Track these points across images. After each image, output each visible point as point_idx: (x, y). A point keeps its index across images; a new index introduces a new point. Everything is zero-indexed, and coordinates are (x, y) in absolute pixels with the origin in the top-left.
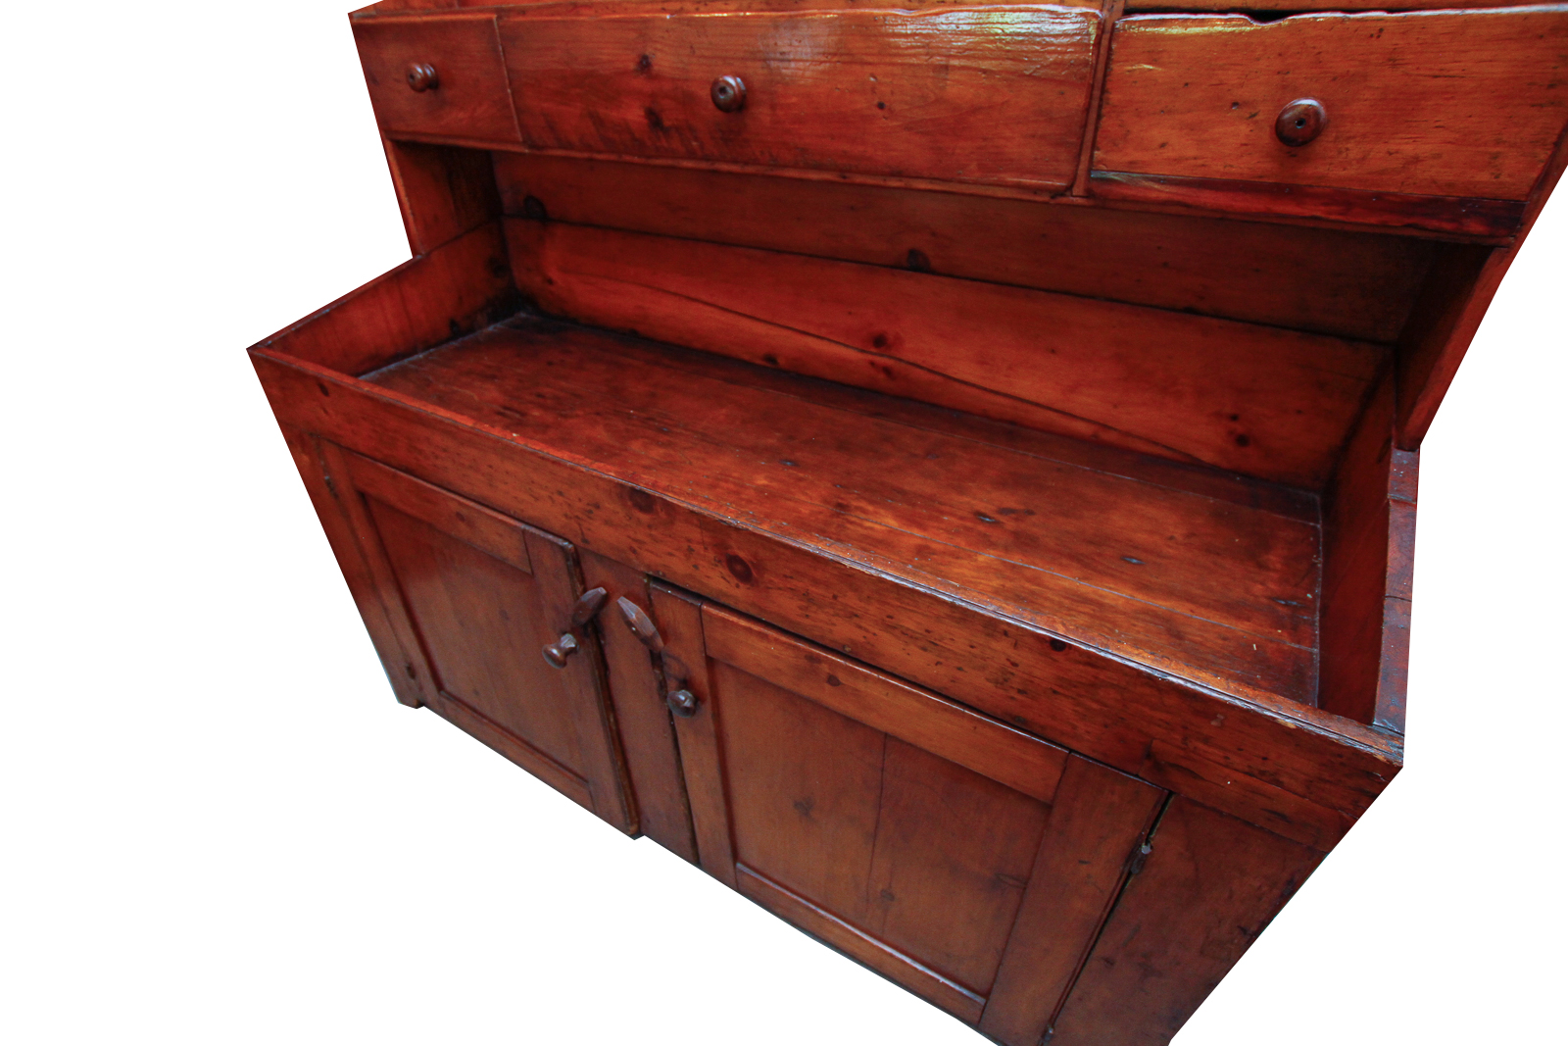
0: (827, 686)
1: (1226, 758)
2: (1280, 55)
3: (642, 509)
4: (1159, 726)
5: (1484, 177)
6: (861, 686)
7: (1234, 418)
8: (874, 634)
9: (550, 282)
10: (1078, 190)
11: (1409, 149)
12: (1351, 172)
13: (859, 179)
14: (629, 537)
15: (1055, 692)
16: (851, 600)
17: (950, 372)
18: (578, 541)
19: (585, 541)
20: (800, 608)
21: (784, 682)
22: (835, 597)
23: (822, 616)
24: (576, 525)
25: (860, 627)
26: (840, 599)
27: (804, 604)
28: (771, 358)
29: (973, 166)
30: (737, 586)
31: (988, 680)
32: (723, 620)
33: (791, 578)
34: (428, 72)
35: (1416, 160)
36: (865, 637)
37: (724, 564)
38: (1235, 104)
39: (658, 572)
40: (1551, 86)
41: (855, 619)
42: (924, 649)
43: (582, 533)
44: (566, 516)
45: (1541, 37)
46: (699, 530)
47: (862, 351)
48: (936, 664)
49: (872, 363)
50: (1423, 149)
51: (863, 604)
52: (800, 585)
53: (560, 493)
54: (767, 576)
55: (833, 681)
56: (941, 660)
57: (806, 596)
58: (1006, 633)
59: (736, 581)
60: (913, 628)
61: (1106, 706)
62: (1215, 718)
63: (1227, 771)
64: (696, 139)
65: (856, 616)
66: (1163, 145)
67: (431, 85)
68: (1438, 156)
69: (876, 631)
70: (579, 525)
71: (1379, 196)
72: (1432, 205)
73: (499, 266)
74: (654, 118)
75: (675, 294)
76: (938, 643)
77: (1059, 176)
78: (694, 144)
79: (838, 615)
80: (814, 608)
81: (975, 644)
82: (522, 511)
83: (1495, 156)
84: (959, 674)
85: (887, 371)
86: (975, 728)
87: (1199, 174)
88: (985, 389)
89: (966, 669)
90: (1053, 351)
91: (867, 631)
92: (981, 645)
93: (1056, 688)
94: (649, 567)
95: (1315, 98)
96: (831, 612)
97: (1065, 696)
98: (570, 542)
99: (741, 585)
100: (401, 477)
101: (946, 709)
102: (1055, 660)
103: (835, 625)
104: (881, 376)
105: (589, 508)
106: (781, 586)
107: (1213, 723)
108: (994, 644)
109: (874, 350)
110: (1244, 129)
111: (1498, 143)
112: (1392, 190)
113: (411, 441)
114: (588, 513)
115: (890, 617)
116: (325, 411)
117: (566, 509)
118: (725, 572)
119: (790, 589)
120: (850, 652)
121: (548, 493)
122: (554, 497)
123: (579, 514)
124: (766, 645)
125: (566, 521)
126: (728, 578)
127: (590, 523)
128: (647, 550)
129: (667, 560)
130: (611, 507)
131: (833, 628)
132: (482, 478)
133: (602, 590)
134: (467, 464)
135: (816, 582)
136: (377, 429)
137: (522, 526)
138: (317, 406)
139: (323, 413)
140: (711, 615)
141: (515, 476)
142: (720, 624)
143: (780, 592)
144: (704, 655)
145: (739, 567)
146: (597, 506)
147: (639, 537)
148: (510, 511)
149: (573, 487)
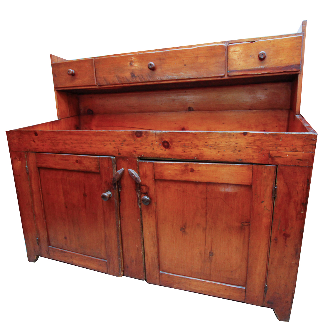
0: (190, 173)
1: (285, 149)
2: (256, 47)
3: (138, 137)
4: (270, 147)
5: (293, 61)
6: (200, 168)
8: (202, 150)
10: (226, 76)
11: (280, 59)
12: (272, 64)
13: (180, 81)
14: (134, 147)
15: (247, 147)
16: (196, 142)
18: (117, 155)
19: (120, 154)
20: (183, 150)
21: (178, 178)
22: (192, 142)
23: (189, 150)
24: (117, 150)
25: (198, 149)
26: (193, 143)
27: (183, 148)
29: (205, 74)
30: (165, 150)
31: (231, 151)
32: (161, 164)
33: (180, 141)
34: (73, 71)
35: (282, 61)
36: (200, 152)
37: (162, 145)
38: (251, 56)
39: (141, 155)
40: (297, 47)
42: (215, 149)
43: (119, 152)
44: (114, 148)
45: (293, 40)
46: (155, 137)
48: (218, 152)
50: (283, 58)
51: (199, 142)
52: (182, 143)
53: (114, 141)
54: (174, 144)
55: (192, 170)
56: (220, 150)
57: (185, 145)
58: (233, 135)
59: (165, 149)
60: (212, 143)
61: (258, 146)
63: (286, 152)
65: (198, 146)
66: (240, 64)
67: (74, 75)
68: (285, 59)
69: (203, 149)
70: (118, 149)
71: (278, 67)
72: (287, 67)
74: (133, 74)
76: (218, 145)
77: (222, 73)
78: (142, 79)
79: (192, 148)
80: (186, 148)
82: (100, 151)
83: (293, 58)
84: (224, 153)
86: (230, 168)
87: (247, 68)
89: (226, 150)
91: (200, 149)
92: (228, 141)
93: (247, 146)
94: (139, 155)
95: (263, 51)
96: (191, 148)
97: (249, 147)
98: (114, 156)
99: (166, 149)
100: (57, 155)
101: (222, 166)
102: (245, 138)
103: (192, 151)
105: (122, 142)
106: (177, 145)
107: (281, 140)
108: (231, 140)
110: (253, 60)
111: (293, 56)
112: (280, 66)
113: (65, 141)
114: (122, 144)
115: (206, 143)
116: (34, 141)
117: (115, 146)
118: (162, 147)
119: (180, 145)
120: (196, 158)
121: (109, 142)
122: (111, 143)
123: (119, 146)
124: (173, 167)
125: (114, 149)
126: (162, 149)
127: (122, 147)
128: (139, 149)
129: (144, 150)
130: (129, 139)
131: (191, 153)
132: (88, 145)
133: (123, 169)
134: (83, 142)
135: (187, 140)
136: (53, 141)
137: (99, 157)
138: (32, 141)
139: (33, 142)
140: (157, 164)
141: (99, 141)
142: (160, 166)
143: (177, 147)
144: (154, 179)
145: (166, 144)
146: (125, 141)
147: (137, 146)
148: (95, 153)
149: (118, 137)
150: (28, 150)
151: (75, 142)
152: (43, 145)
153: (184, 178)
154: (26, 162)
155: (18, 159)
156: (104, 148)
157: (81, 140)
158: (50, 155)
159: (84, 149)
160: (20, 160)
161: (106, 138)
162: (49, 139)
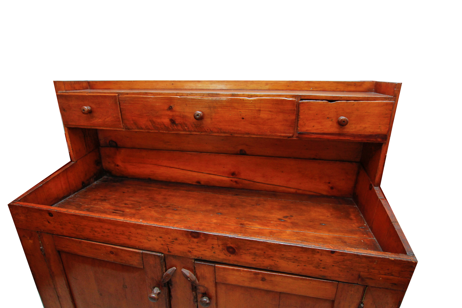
0: (261, 282)
1: (379, 272)
2: (335, 108)
3: (195, 237)
4: (361, 268)
5: (379, 130)
6: (273, 279)
7: (329, 183)
8: (278, 261)
9: (118, 166)
10: (295, 136)
11: (364, 126)
12: (354, 130)
13: (236, 135)
14: (189, 247)
15: (333, 266)
16: (270, 252)
17: (255, 180)
18: (166, 253)
19: (169, 252)
20: (253, 258)
21: (246, 284)
22: (264, 253)
23: (260, 259)
24: (167, 247)
25: (273, 260)
26: (266, 253)
27: (254, 257)
28: (199, 182)
29: (269, 132)
30: (230, 256)
31: (314, 267)
32: (224, 268)
33: (250, 250)
34: (89, 108)
35: (366, 128)
36: (274, 263)
37: (225, 250)
38: (328, 118)
39: (199, 257)
40: (386, 114)
41: (271, 258)
42: (294, 262)
43: (168, 249)
44: (162, 244)
45: (382, 106)
46: (217, 241)
47: (228, 177)
48: (298, 266)
49: (231, 180)
50: (367, 126)
51: (274, 253)
52: (252, 251)
53: (161, 237)
54: (241, 251)
55: (263, 280)
56: (299, 264)
57: (255, 254)
58: (318, 252)
59: (230, 255)
60: (290, 256)
61: (347, 266)
62: (375, 262)
63: (380, 275)
64: (186, 126)
65: (272, 257)
66: (313, 126)
67: (90, 112)
68: (369, 127)
69: (278, 260)
70: (168, 247)
71: (360, 135)
72: (370, 136)
73: (98, 162)
74: (173, 121)
75: (166, 166)
76: (298, 259)
77: (290, 133)
78: (186, 128)
79: (265, 258)
80: (257, 258)
81: (309, 257)
82: (143, 246)
83: (380, 127)
84: (305, 267)
85: (236, 182)
86: (310, 282)
87: (322, 132)
88: (265, 184)
89: (307, 265)
90: (283, 172)
91: (275, 261)
92: (311, 257)
93: (333, 264)
94: (195, 256)
95: (345, 117)
96: (263, 257)
97: (336, 266)
98: (162, 253)
100: (84, 242)
101: (301, 279)
102: (332, 257)
103: (264, 261)
104: (234, 183)
105: (173, 240)
106: (246, 253)
107: (375, 263)
108: (315, 256)
109: (231, 177)
110: (330, 123)
111: (380, 124)
112: (363, 134)
113: (92, 228)
114: (172, 242)
115: (283, 255)
116: (49, 222)
117: (163, 242)
118: (226, 252)
119: (249, 253)
120: (269, 269)
121: (155, 238)
122: (157, 239)
123: (168, 243)
124: (239, 273)
125: (162, 246)
126: (226, 254)
127: (172, 245)
128: (195, 251)
129: (203, 252)
130: (182, 239)
131: (263, 262)
132: (125, 237)
133: (175, 268)
134: (119, 233)
135: (258, 249)
136: (76, 226)
137: (141, 251)
138: (45, 221)
139: (47, 223)
140: (219, 268)
141: (141, 234)
142: (222, 270)
143: (246, 255)
144: (214, 282)
145: (231, 250)
146: (176, 239)
147: (192, 247)
148: (136, 247)
149: (167, 235)
150: (41, 230)
151: (108, 231)
152: (63, 228)
153: (253, 285)
154: (40, 242)
155: (28, 238)
156: (147, 243)
157: (115, 230)
158: (73, 240)
159: (121, 240)
160: (30, 239)
161: (150, 233)
162: (70, 223)
